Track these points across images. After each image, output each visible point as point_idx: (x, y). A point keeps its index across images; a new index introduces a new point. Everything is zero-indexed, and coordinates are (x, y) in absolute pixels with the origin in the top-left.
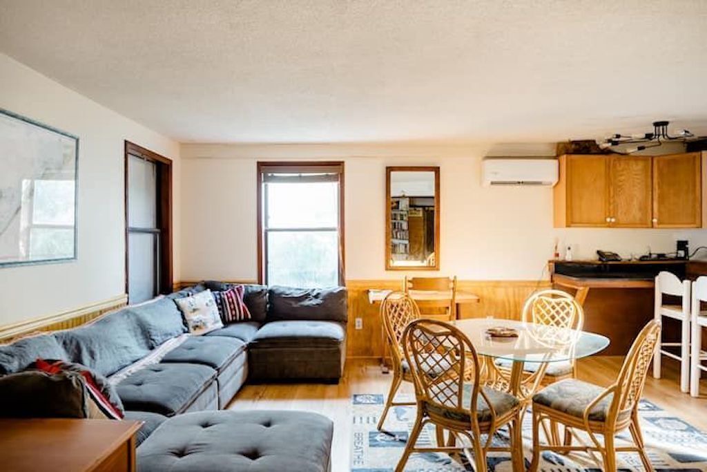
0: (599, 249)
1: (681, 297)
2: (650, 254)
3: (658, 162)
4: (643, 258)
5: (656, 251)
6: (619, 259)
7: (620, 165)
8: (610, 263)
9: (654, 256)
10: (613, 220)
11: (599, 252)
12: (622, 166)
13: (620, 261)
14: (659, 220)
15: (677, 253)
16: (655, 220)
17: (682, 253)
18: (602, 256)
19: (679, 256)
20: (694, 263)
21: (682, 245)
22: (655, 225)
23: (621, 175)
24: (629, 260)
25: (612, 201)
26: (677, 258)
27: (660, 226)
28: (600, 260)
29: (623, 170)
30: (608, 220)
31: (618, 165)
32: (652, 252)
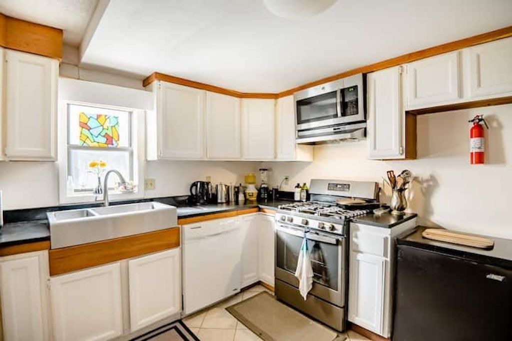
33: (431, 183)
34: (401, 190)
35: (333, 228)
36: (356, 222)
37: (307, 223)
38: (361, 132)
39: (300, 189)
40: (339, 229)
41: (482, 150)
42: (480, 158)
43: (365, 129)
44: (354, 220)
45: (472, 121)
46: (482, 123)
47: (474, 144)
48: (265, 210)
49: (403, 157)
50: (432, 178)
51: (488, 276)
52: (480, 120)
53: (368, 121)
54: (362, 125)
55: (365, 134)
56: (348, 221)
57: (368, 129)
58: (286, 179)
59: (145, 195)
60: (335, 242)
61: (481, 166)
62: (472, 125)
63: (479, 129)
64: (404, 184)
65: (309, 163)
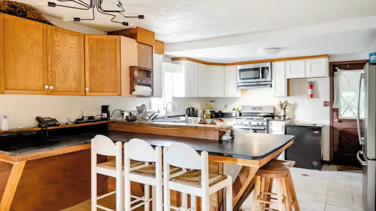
0: (37, 116)
1: (115, 157)
2: (83, 117)
3: (89, 39)
4: (77, 121)
5: (87, 114)
6: (58, 123)
7: (57, 36)
8: (49, 128)
9: (85, 119)
10: (51, 87)
11: (38, 119)
12: (59, 37)
13: (58, 125)
14: (90, 88)
15: (102, 115)
16: (87, 89)
17: (105, 115)
18: (41, 123)
19: (103, 117)
20: (113, 122)
21: (105, 109)
22: (87, 93)
23: (58, 46)
24: (67, 124)
25: (49, 69)
26: (102, 119)
27: (91, 93)
28: (39, 126)
29: (59, 41)
30: (47, 87)
31: (55, 35)
32: (84, 116)
33: (295, 106)
34: (285, 109)
35: (263, 124)
36: (271, 121)
37: (250, 123)
38: (270, 85)
39: (235, 111)
40: (265, 124)
41: (312, 93)
42: (312, 96)
43: (271, 84)
44: (270, 120)
45: (309, 83)
46: (312, 84)
47: (309, 91)
48: (224, 121)
49: (287, 96)
50: (295, 104)
51: (314, 132)
52: (312, 83)
53: (272, 81)
54: (270, 83)
55: (271, 86)
56: (268, 120)
57: (272, 85)
58: (226, 106)
59: (173, 114)
60: (264, 129)
61: (312, 99)
62: (309, 84)
63: (311, 86)
64: (286, 106)
65: (240, 98)
